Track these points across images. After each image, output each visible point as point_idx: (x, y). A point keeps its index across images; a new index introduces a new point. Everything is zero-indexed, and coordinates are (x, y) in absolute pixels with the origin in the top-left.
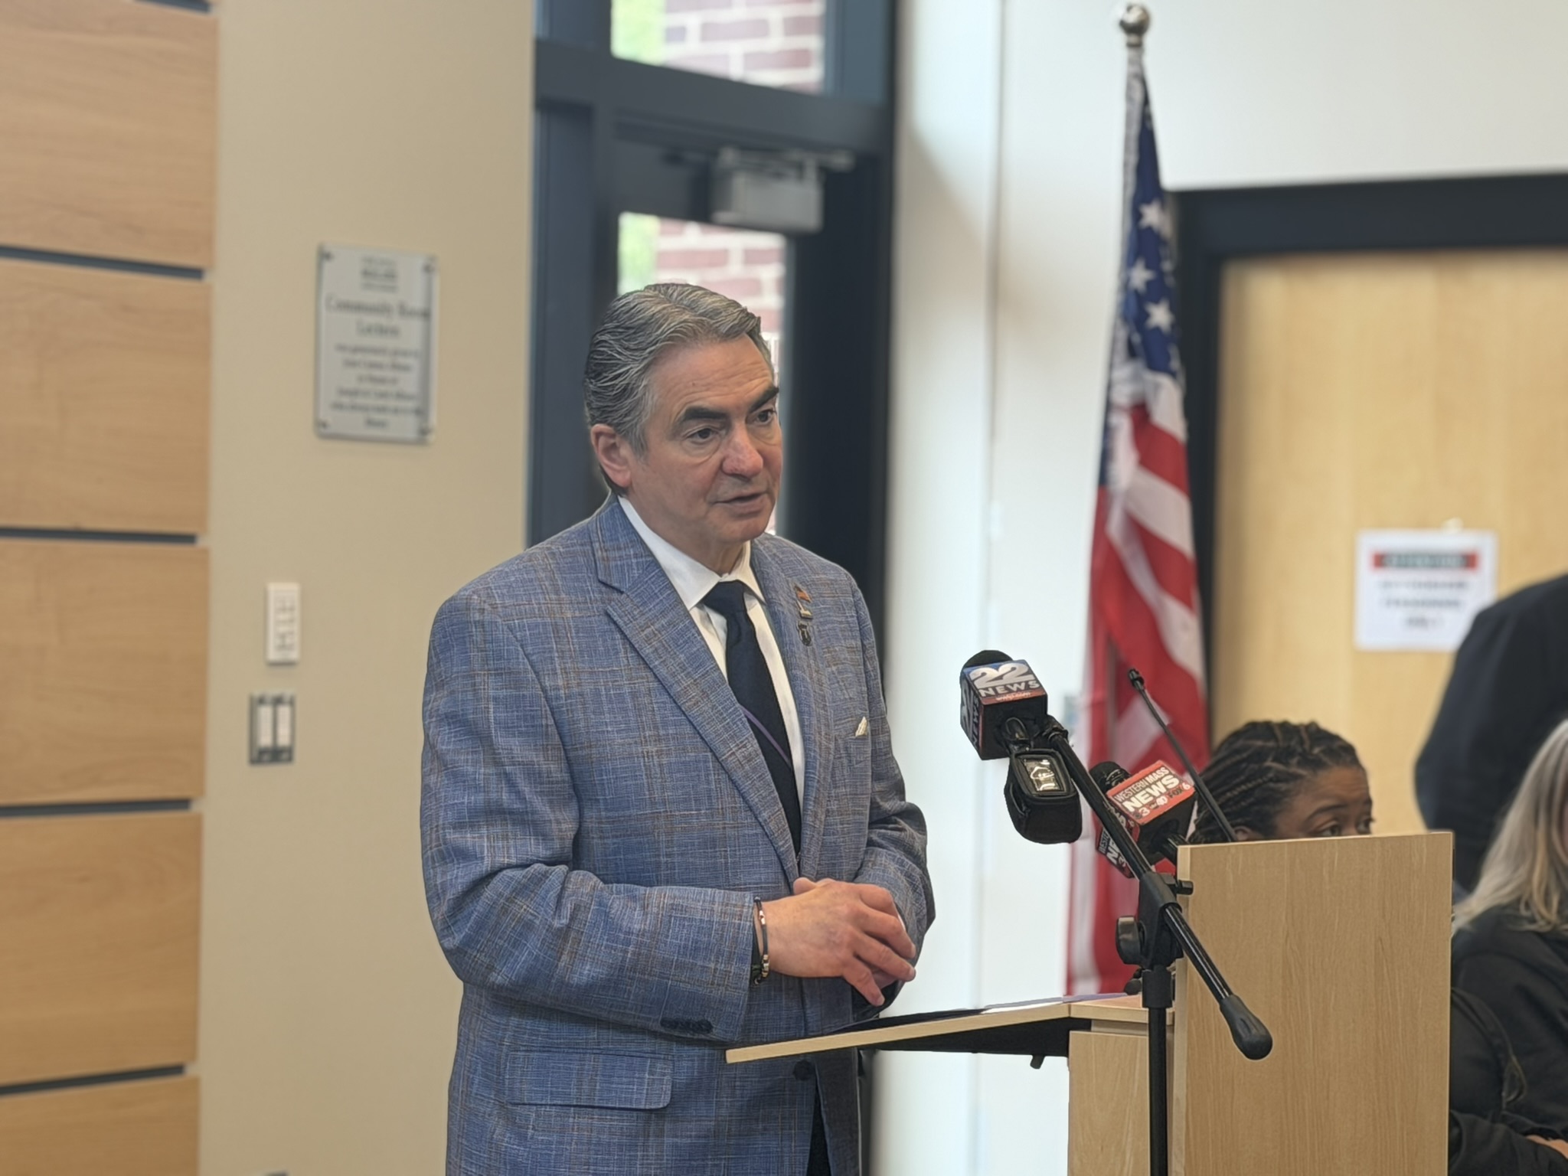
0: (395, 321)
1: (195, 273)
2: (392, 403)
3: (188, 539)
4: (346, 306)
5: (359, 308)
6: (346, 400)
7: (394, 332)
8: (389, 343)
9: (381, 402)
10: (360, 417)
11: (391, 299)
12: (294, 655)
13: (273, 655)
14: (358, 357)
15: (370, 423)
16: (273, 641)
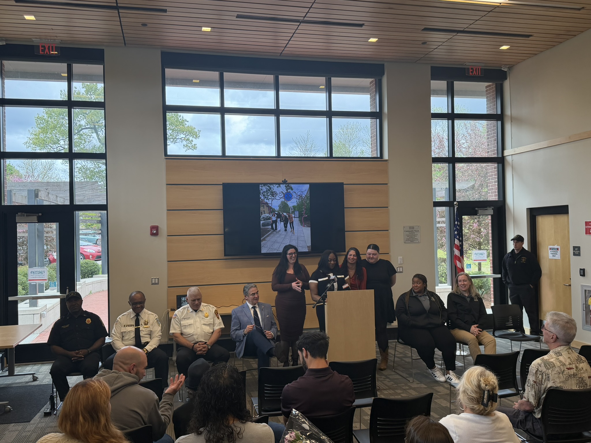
0: (414, 232)
1: (388, 230)
2: (414, 239)
3: (388, 253)
4: (406, 231)
5: (409, 231)
6: (408, 240)
7: (414, 233)
8: (413, 234)
9: (413, 239)
10: (410, 241)
11: (414, 230)
12: (402, 263)
13: (399, 263)
14: (409, 236)
15: (411, 241)
16: (399, 262)
